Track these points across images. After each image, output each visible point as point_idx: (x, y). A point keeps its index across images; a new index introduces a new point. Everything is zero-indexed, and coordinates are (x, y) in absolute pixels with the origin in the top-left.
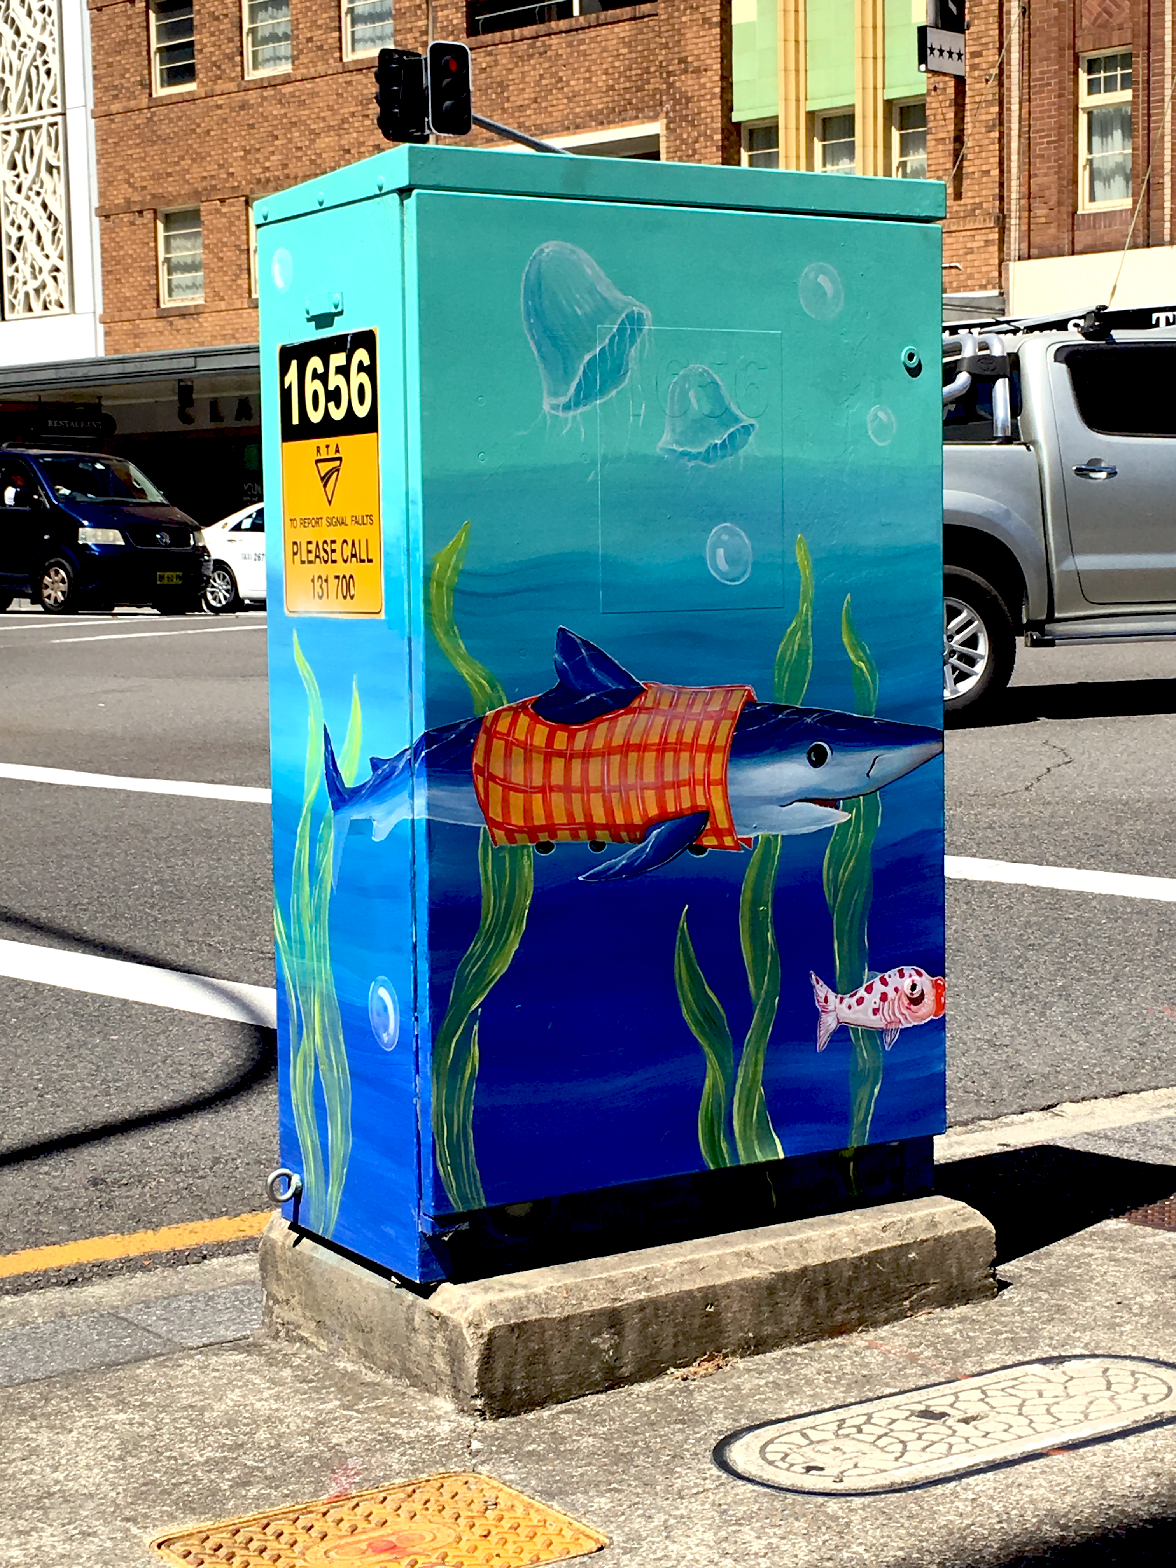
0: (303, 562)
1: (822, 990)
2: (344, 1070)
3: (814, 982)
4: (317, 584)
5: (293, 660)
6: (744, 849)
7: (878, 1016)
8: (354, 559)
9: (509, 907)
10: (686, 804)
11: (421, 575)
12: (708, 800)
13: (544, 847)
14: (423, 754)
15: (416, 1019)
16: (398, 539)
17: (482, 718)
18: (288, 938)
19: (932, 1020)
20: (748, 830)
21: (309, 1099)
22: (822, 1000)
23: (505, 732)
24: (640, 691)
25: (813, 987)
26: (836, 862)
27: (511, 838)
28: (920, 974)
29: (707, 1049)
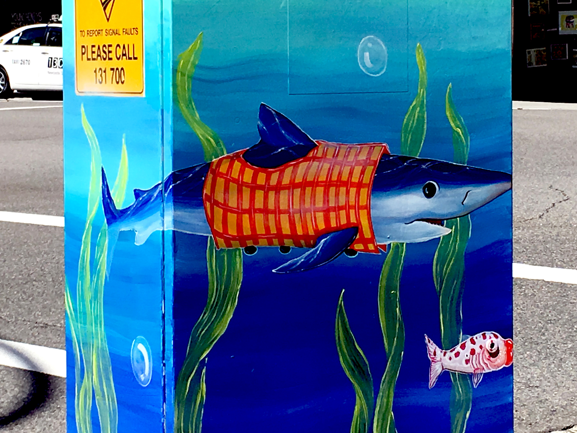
0: (88, 59)
1: (432, 347)
2: (113, 400)
3: (427, 341)
4: (99, 74)
5: (81, 125)
6: (382, 252)
7: (469, 365)
8: (124, 57)
9: (226, 288)
10: (344, 221)
11: (171, 67)
12: (358, 219)
13: (250, 250)
14: (171, 187)
15: (164, 365)
16: (155, 44)
17: (210, 163)
18: (75, 310)
19: (504, 368)
20: (384, 239)
21: (88, 419)
22: (432, 354)
23: (225, 172)
24: (314, 146)
25: (426, 345)
26: (442, 261)
27: (229, 245)
28: (496, 337)
29: (356, 386)
